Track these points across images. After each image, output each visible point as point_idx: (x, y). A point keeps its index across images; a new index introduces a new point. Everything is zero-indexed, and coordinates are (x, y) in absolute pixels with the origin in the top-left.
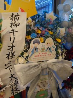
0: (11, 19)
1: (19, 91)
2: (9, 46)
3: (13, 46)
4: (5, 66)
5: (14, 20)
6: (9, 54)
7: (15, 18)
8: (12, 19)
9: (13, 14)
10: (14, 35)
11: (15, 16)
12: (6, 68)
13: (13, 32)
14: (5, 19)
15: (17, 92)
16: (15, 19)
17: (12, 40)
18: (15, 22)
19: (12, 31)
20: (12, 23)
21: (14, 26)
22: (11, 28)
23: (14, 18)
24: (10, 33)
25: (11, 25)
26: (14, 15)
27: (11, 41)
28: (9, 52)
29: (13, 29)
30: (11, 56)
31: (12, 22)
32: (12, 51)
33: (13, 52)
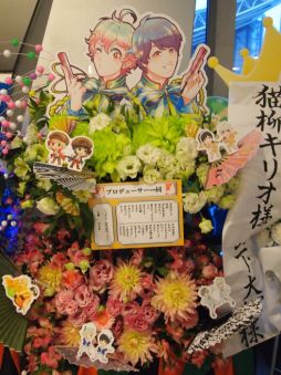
0: (257, 102)
1: (262, 337)
2: (261, 188)
3: (272, 188)
4: (236, 248)
5: (270, 106)
6: (259, 212)
7: (273, 100)
8: (262, 102)
9: (266, 88)
10: (274, 154)
11: (273, 94)
12: (237, 257)
13: (272, 145)
14: (236, 102)
15: (256, 341)
16: (273, 105)
17: (271, 167)
18: (273, 113)
19: (266, 142)
20: (263, 116)
21: (269, 124)
22: (262, 129)
23: (270, 100)
24: (261, 146)
25: (259, 121)
26: (269, 91)
27: (266, 170)
28: (259, 206)
29: (269, 135)
30: (262, 219)
31: (263, 112)
32: (266, 202)
33: (268, 206)
